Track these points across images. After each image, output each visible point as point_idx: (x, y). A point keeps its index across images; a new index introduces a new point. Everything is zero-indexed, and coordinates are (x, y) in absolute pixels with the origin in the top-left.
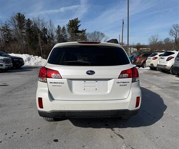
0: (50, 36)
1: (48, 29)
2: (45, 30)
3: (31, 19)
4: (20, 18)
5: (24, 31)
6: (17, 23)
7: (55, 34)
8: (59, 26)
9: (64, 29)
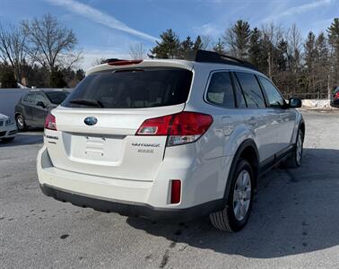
0: (293, 54)
1: (289, 42)
2: (283, 44)
3: (259, 29)
4: (241, 29)
5: (247, 51)
6: (235, 39)
7: (302, 51)
8: (311, 34)
9: (321, 38)
